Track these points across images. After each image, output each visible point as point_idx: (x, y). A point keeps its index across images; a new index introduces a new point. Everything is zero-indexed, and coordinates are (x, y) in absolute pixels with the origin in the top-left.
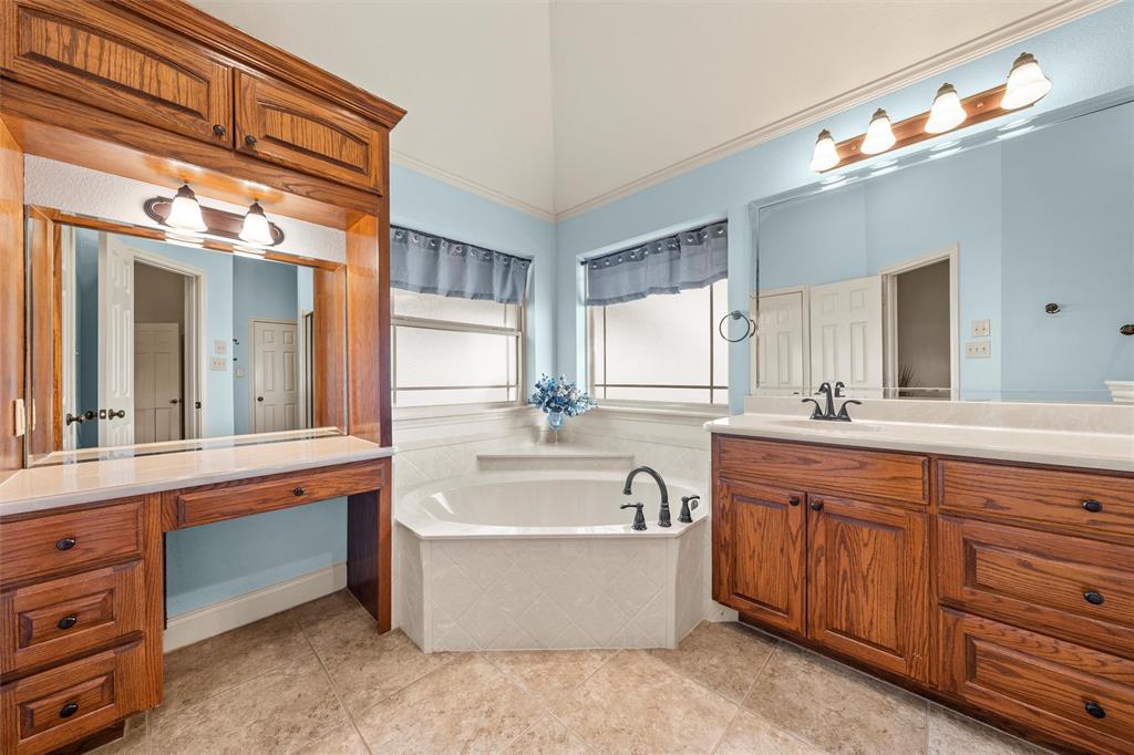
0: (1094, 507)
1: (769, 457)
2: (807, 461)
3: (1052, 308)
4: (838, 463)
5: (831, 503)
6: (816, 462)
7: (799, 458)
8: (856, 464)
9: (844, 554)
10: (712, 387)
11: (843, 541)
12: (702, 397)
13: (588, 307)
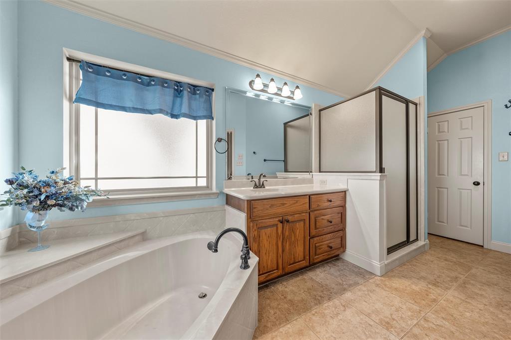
0: (331, 201)
1: (272, 206)
2: (283, 204)
3: (254, 153)
4: (291, 202)
5: (290, 218)
6: (286, 204)
7: (282, 204)
8: (295, 202)
9: (293, 234)
10: (197, 177)
11: (293, 230)
12: (191, 183)
13: (74, 105)
